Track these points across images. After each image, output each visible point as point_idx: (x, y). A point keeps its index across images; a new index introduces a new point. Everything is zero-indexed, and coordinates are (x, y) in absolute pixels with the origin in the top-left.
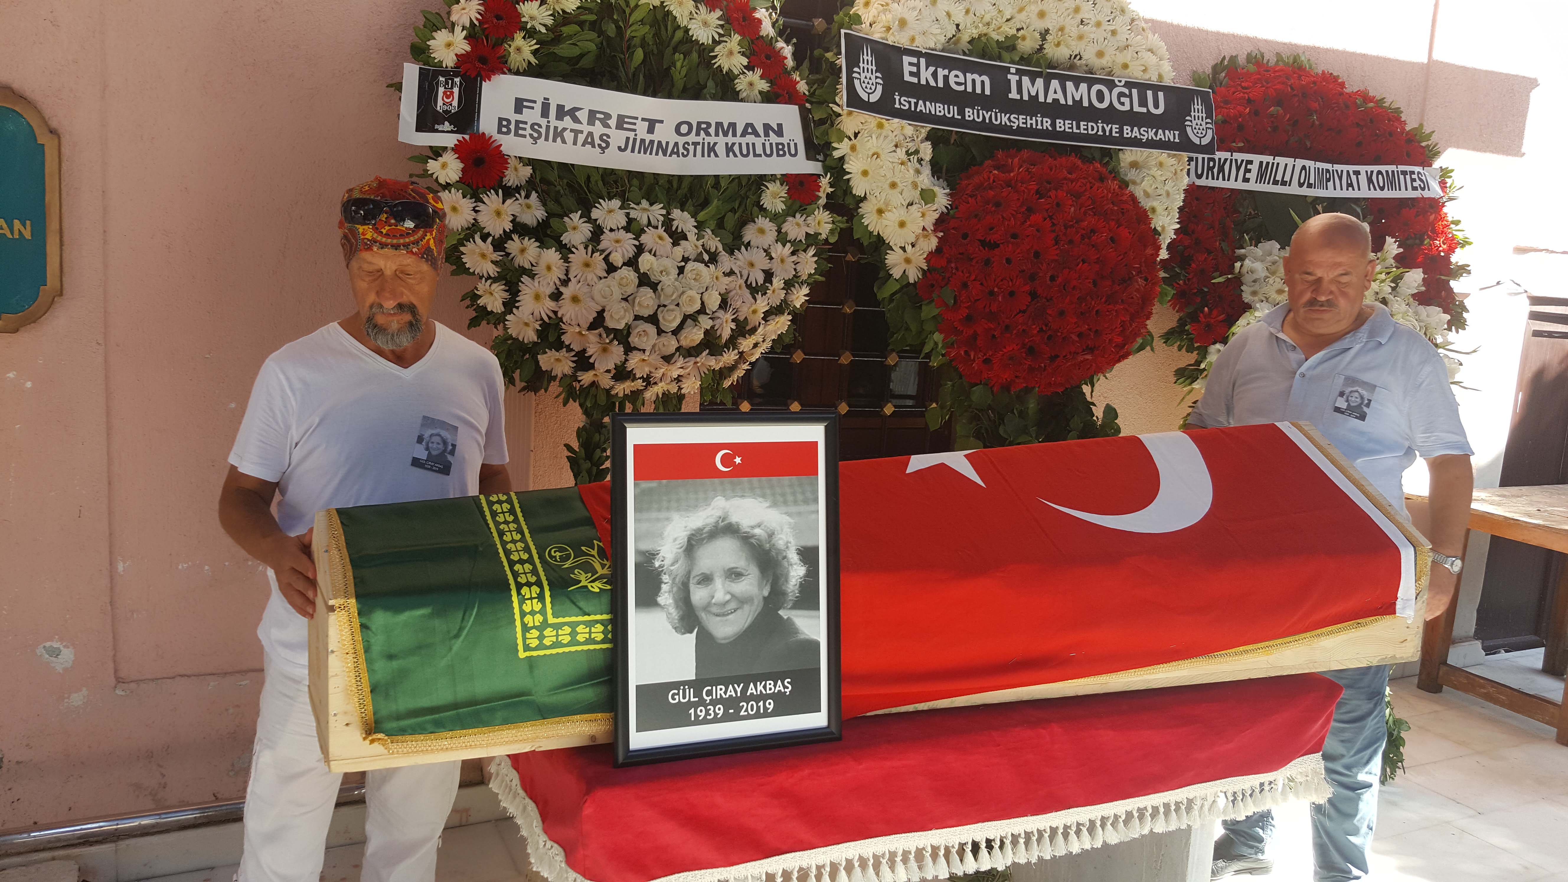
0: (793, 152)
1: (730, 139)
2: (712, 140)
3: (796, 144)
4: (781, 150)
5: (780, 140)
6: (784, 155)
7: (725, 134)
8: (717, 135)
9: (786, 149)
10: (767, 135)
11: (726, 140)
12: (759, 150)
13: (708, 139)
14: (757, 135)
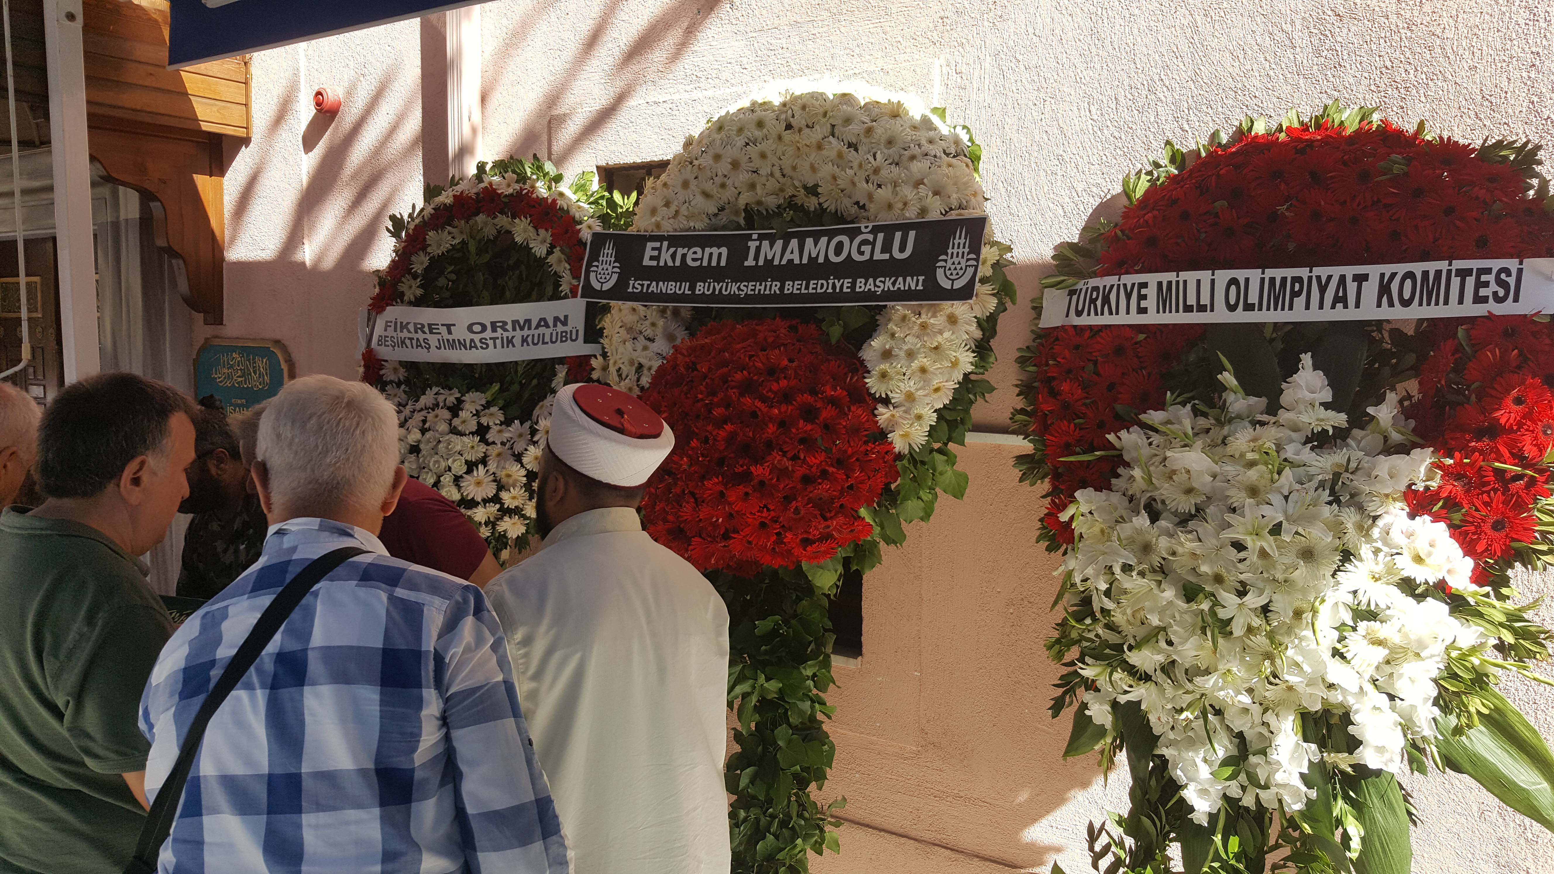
0: (574, 338)
1: (526, 332)
2: (510, 334)
3: (577, 331)
4: (564, 337)
5: (565, 328)
6: (566, 341)
7: (522, 329)
8: (514, 329)
9: (568, 336)
10: (555, 325)
11: (522, 333)
12: (547, 339)
13: (505, 334)
14: (547, 326)
